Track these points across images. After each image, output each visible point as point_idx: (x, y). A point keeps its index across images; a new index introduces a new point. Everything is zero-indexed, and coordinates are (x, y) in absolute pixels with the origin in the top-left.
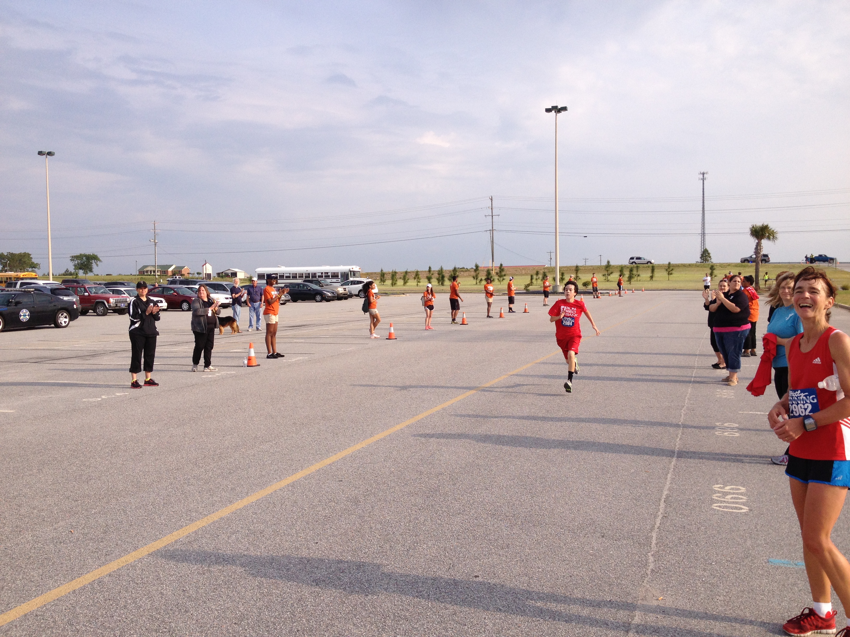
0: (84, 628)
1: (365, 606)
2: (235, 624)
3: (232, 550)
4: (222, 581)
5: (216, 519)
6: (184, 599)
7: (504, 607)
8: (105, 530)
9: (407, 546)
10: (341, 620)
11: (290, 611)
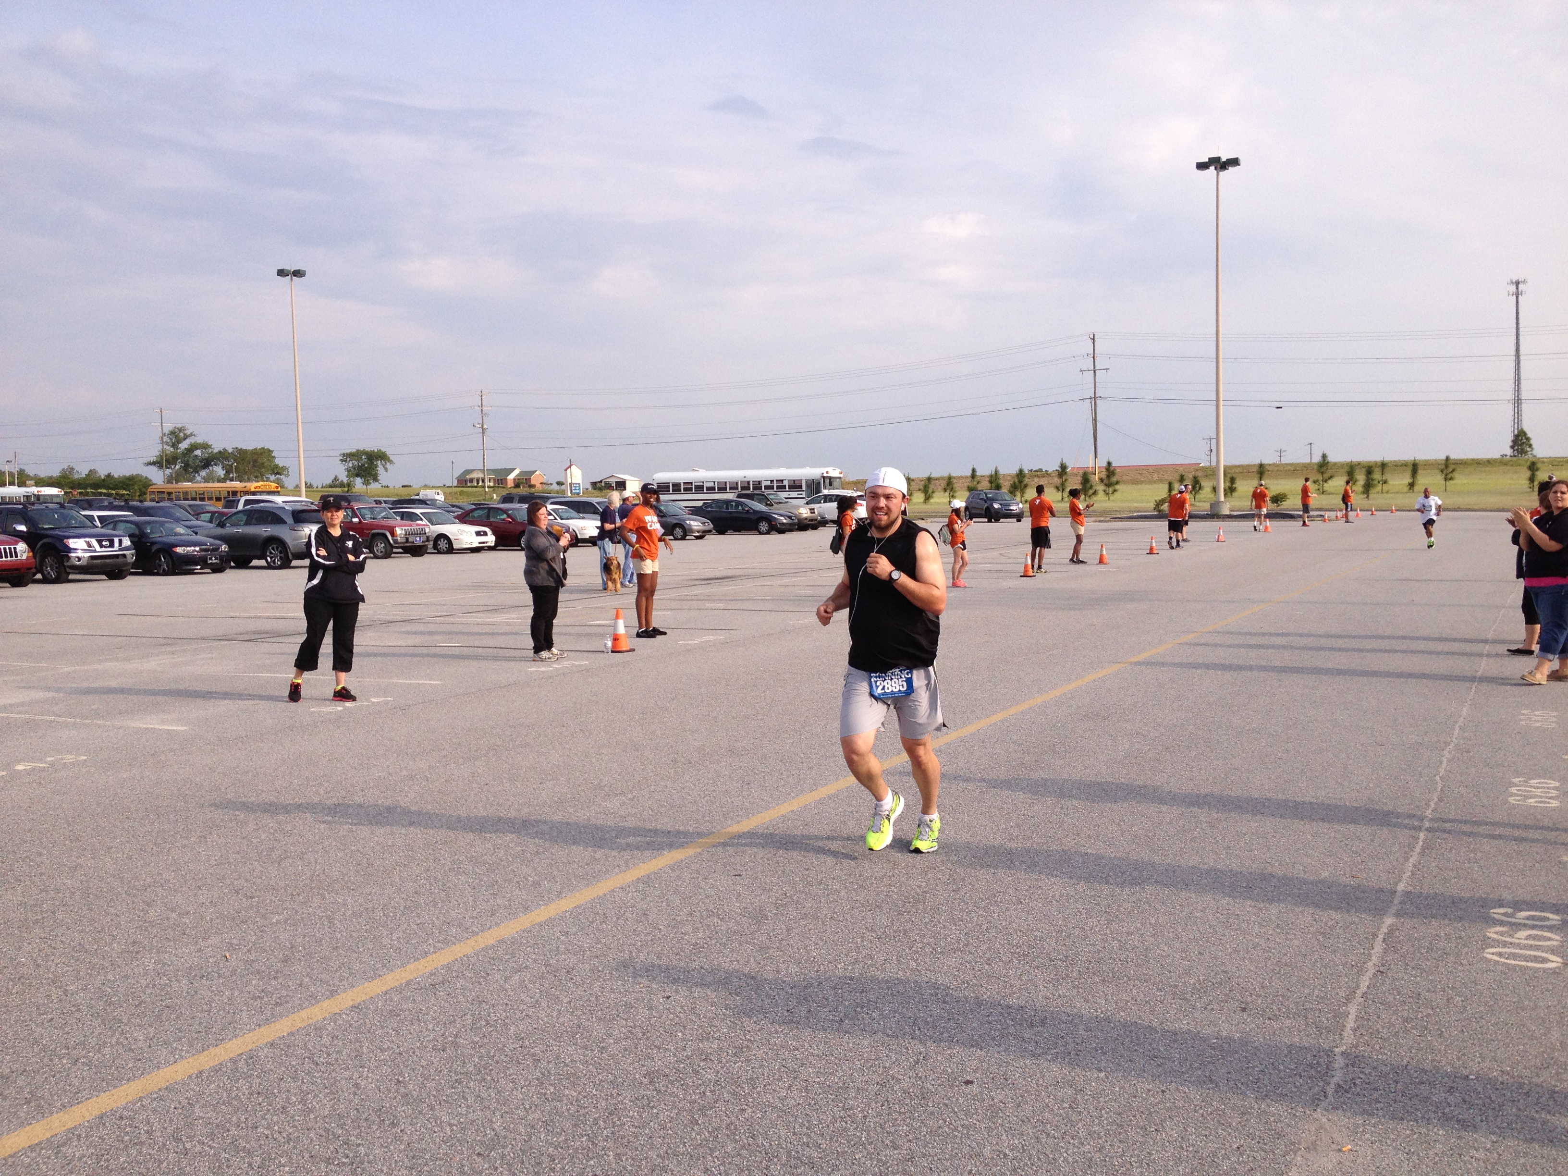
0: (198, 1148)
1: (734, 1134)
2: (479, 1154)
3: (507, 1004)
4: (475, 1066)
5: (491, 942)
6: (395, 1098)
7: (1012, 1150)
8: (287, 956)
9: (840, 1012)
10: (682, 1159)
11: (588, 1135)
